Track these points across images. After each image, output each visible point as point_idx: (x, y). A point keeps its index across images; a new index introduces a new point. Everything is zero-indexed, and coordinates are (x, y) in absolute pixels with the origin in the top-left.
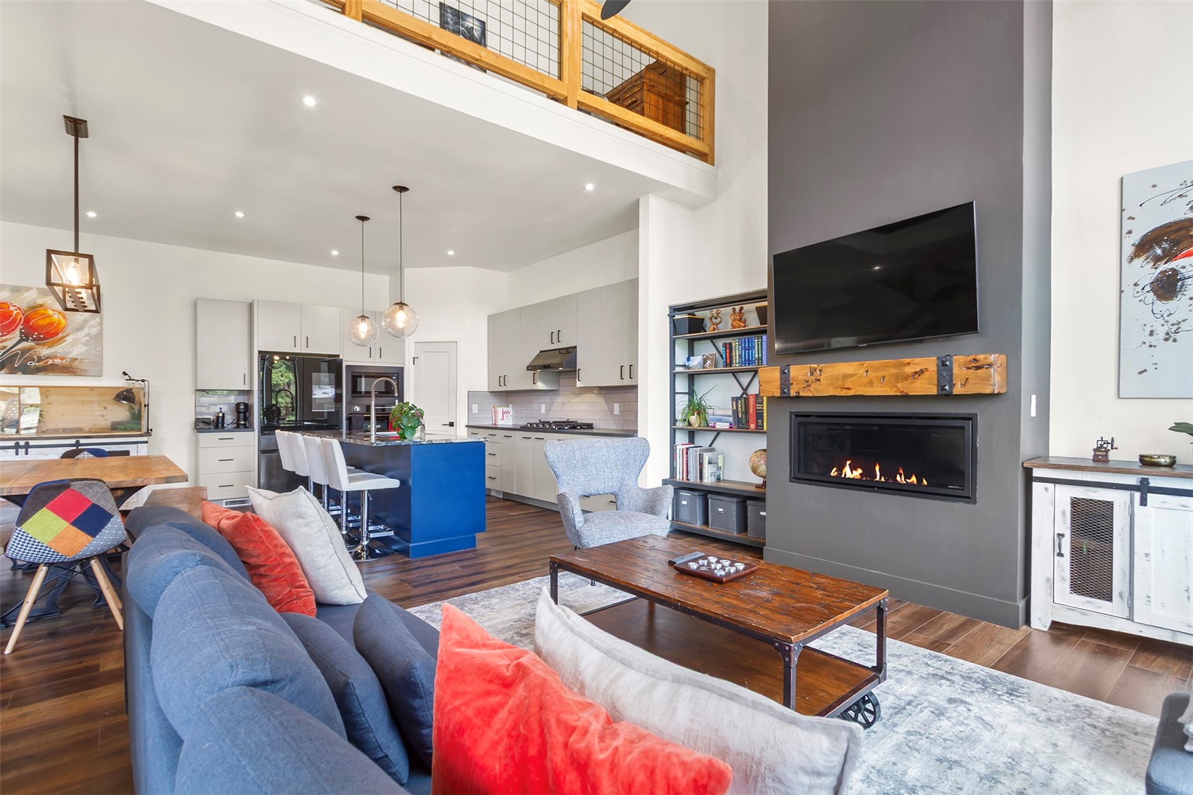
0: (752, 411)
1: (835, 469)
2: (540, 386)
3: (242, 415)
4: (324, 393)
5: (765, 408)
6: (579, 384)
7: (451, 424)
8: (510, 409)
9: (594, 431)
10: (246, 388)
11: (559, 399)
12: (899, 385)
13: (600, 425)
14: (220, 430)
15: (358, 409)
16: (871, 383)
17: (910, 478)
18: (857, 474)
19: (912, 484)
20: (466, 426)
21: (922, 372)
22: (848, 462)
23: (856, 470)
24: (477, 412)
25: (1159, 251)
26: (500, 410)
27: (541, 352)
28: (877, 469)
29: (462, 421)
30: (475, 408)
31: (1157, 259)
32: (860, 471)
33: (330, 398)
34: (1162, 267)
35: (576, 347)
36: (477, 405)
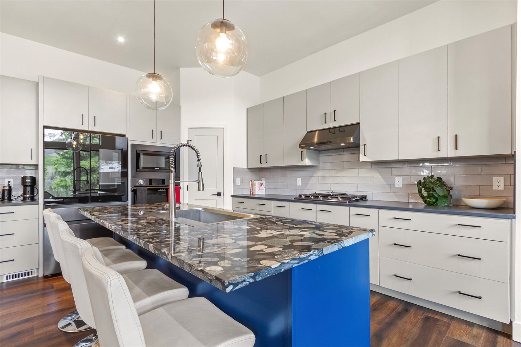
2: (307, 162)
3: (29, 189)
4: (110, 168)
6: (362, 158)
7: (219, 194)
8: (263, 181)
9: (368, 203)
10: (34, 162)
11: (319, 174)
13: (374, 197)
14: (6, 203)
15: (141, 182)
20: (232, 196)
24: (239, 184)
26: (257, 183)
27: (308, 132)
29: (228, 192)
30: (238, 181)
33: (117, 173)
35: (359, 124)
36: (239, 179)
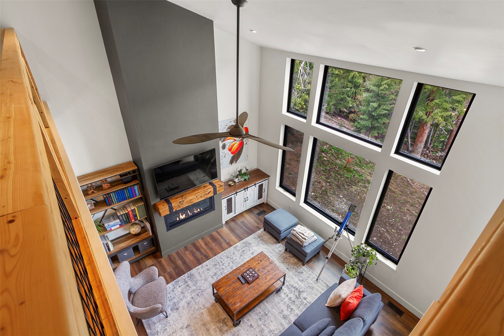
0: (131, 216)
1: (178, 218)
5: (137, 213)
12: (205, 197)
16: (198, 199)
17: (198, 210)
18: (184, 216)
19: (199, 211)
21: (210, 192)
22: (180, 214)
23: (183, 215)
25: (222, 140)
28: (189, 212)
31: (222, 141)
32: (184, 215)
34: (223, 143)
